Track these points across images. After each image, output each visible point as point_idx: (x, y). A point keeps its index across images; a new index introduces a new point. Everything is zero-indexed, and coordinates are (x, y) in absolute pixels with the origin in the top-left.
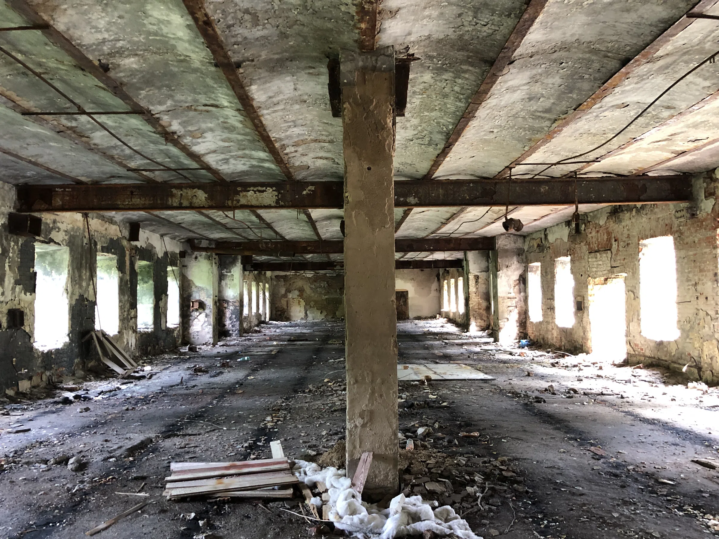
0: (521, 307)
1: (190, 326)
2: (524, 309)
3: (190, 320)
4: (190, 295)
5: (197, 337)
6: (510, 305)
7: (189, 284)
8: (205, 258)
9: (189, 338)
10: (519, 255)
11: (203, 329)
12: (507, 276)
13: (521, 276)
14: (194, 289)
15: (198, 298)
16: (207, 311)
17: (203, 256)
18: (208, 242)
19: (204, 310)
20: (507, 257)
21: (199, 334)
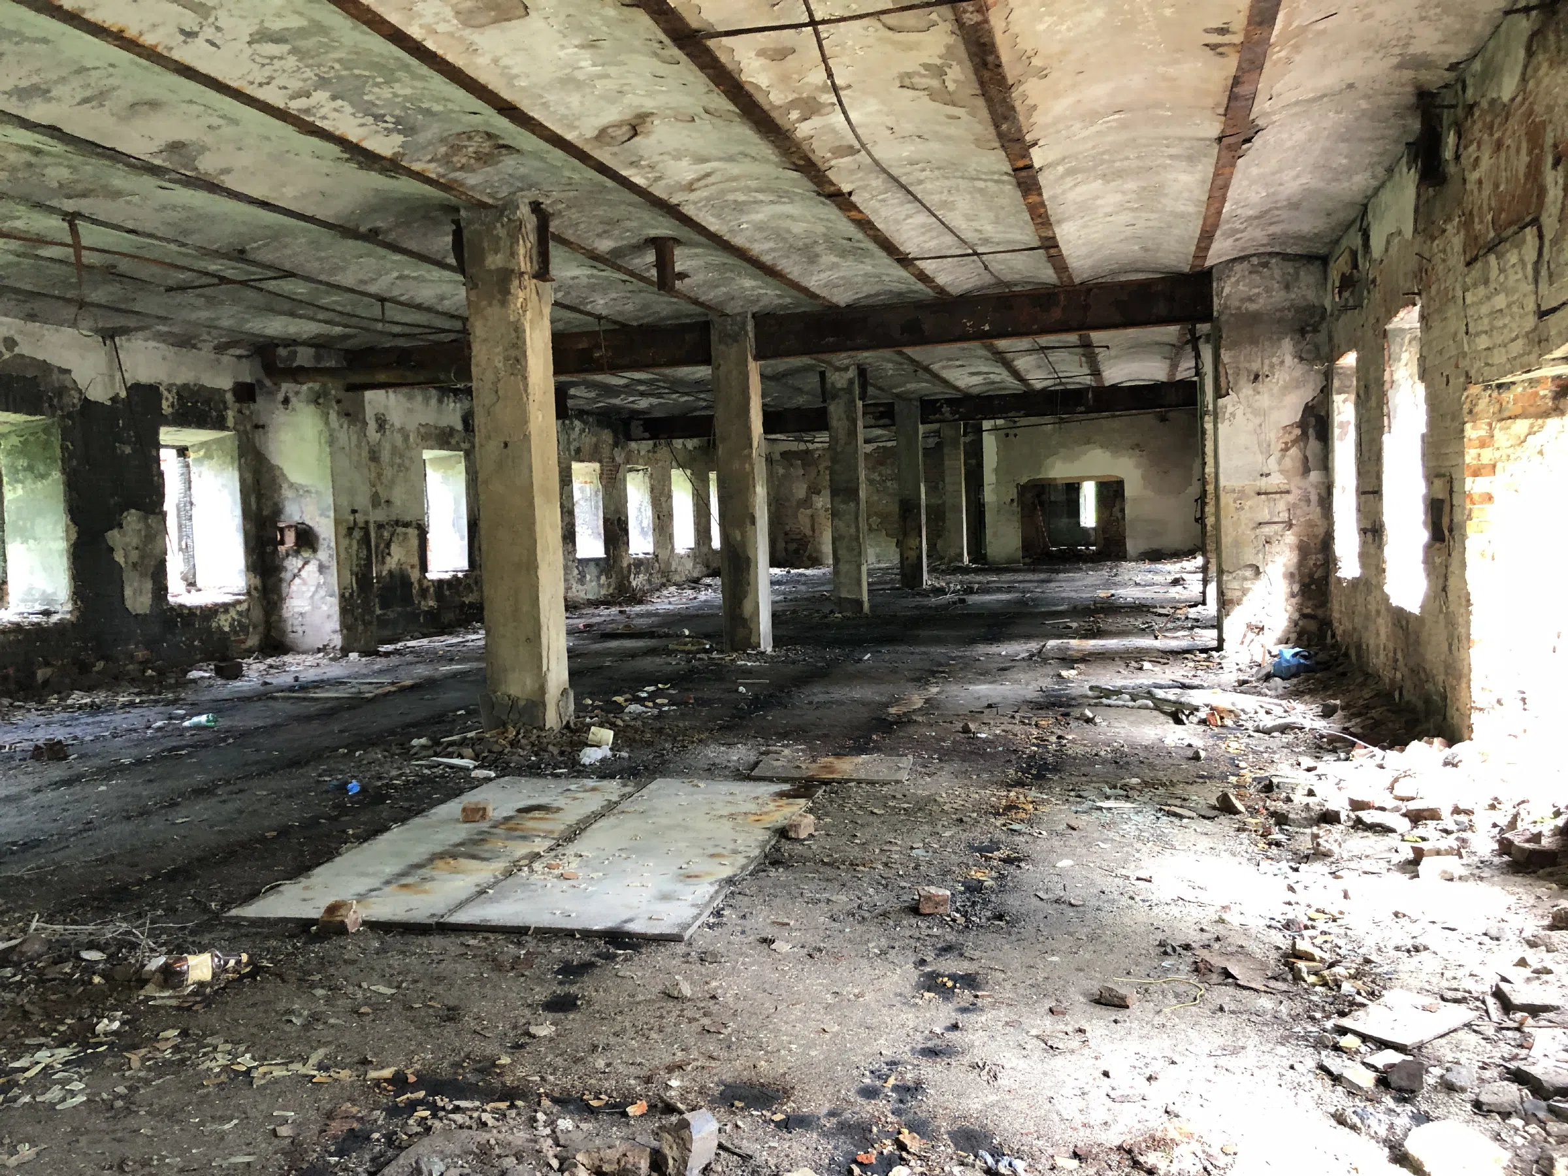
0: (1310, 524)
1: (281, 599)
2: (1321, 531)
3: (281, 580)
4: (277, 512)
5: (300, 630)
6: (1265, 516)
7: (274, 480)
8: (309, 402)
9: (283, 633)
10: (1302, 332)
11: (315, 608)
12: (1256, 412)
13: (1309, 410)
14: (287, 493)
15: (297, 518)
16: (323, 555)
17: (302, 396)
18: (312, 351)
19: (315, 551)
20: (1254, 341)
21: (307, 620)
